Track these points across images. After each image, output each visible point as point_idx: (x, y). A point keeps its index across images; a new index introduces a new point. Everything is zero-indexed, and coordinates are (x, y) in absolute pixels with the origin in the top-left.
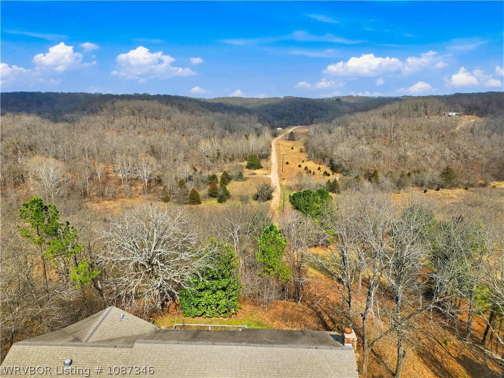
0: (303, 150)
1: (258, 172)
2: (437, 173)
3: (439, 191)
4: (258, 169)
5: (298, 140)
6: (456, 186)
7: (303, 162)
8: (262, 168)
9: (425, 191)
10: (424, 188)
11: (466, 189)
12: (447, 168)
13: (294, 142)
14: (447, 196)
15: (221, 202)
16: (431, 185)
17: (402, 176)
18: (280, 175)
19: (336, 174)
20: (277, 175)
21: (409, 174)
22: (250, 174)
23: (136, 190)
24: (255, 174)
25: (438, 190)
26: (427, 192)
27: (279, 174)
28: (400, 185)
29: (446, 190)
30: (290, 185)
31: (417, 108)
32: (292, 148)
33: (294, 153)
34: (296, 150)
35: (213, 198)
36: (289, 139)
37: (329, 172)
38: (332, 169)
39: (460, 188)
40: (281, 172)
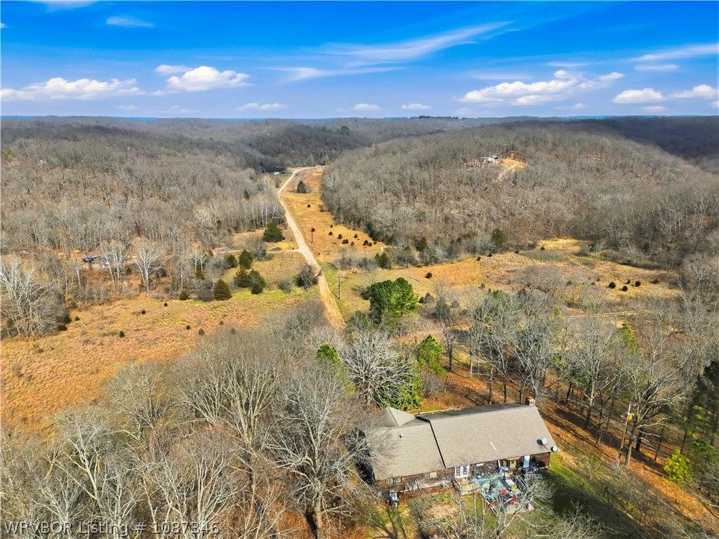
0: (324, 208)
1: (281, 244)
2: (488, 237)
3: (492, 257)
4: (280, 240)
5: (310, 192)
6: (506, 249)
7: (332, 226)
8: (284, 239)
9: (479, 259)
10: (478, 256)
11: (517, 252)
12: (497, 230)
13: (306, 195)
14: (500, 263)
15: (257, 293)
16: (483, 250)
17: (452, 242)
18: (312, 249)
19: (378, 243)
20: (308, 248)
21: (459, 240)
22: (274, 250)
23: (131, 285)
24: (279, 249)
25: (490, 256)
26: (481, 260)
27: (310, 247)
28: (451, 253)
29: (498, 255)
30: (331, 262)
31: (455, 155)
32: (309, 206)
33: (313, 213)
34: (314, 208)
35: (244, 289)
36: (298, 191)
37: (370, 241)
38: (371, 236)
39: (511, 251)
40: (310, 244)
